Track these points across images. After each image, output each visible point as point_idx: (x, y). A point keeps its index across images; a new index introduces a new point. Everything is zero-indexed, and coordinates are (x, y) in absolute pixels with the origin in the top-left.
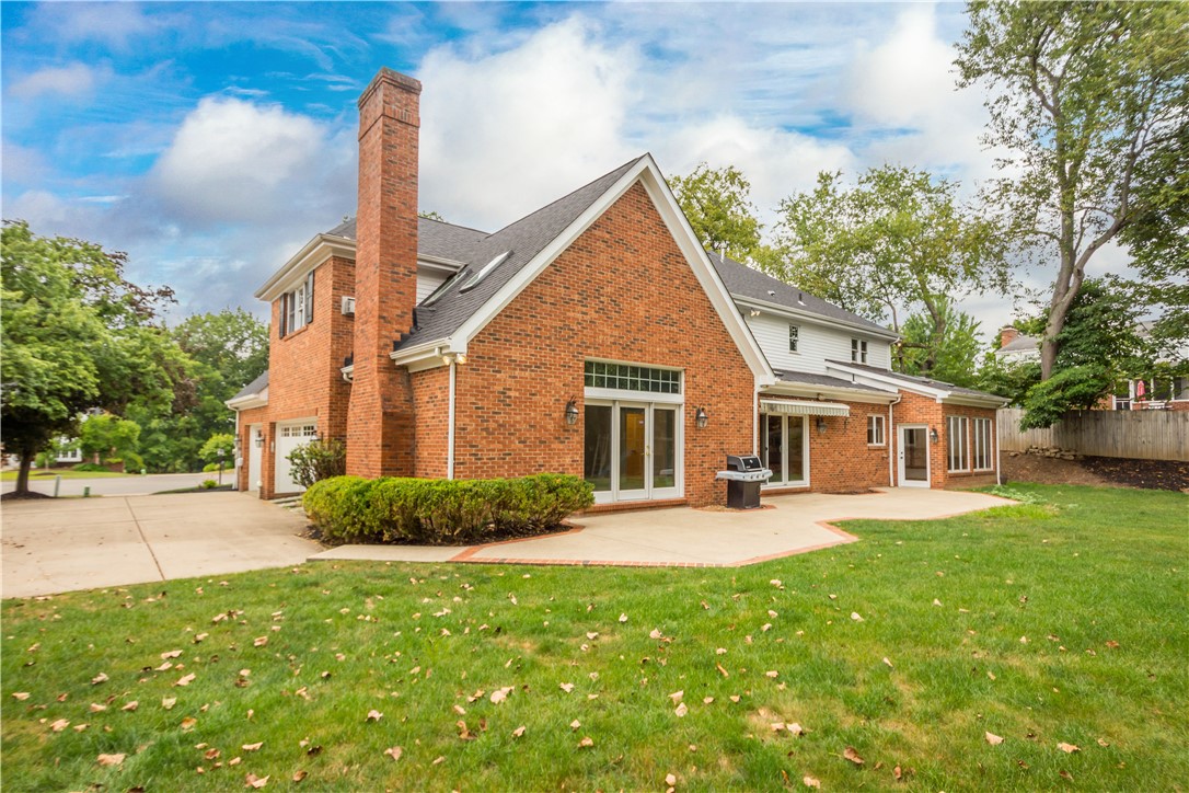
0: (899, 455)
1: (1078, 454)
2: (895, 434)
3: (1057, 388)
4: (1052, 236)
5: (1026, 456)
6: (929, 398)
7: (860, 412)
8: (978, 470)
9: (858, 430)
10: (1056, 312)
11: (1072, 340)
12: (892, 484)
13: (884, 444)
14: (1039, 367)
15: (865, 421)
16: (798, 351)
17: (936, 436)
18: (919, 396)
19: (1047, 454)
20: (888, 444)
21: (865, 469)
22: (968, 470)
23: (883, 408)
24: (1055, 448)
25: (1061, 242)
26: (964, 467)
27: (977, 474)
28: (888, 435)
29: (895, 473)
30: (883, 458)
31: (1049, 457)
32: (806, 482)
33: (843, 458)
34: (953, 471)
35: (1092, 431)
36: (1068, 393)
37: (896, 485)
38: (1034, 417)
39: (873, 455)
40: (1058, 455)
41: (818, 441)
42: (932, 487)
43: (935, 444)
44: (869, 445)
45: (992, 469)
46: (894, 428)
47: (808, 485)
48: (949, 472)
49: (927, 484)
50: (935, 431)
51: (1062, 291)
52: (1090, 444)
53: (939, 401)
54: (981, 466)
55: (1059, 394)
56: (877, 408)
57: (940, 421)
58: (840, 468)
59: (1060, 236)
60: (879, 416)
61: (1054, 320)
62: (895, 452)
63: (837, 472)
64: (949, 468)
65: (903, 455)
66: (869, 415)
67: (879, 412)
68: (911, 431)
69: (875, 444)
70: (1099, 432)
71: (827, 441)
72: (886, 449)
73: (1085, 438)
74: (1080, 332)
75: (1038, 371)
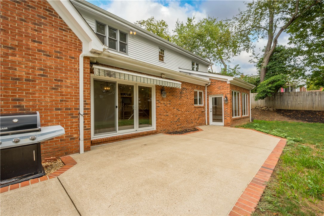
0: (210, 110)
1: (274, 108)
2: (208, 100)
3: (270, 83)
4: (265, 29)
5: (255, 110)
6: (224, 82)
7: (190, 88)
8: (243, 116)
9: (189, 97)
10: (266, 57)
11: (272, 66)
12: (207, 124)
13: (203, 105)
14: (259, 78)
15: (193, 93)
16: (164, 62)
17: (227, 100)
18: (219, 81)
19: (263, 109)
20: (205, 105)
21: (193, 117)
22: (240, 116)
23: (202, 88)
24: (265, 106)
25: (268, 31)
26: (239, 115)
27: (244, 118)
28: (205, 100)
29: (208, 118)
30: (202, 112)
31: (263, 110)
32: (153, 127)
33: (180, 112)
34: (234, 117)
35: (279, 100)
36: (274, 85)
37: (208, 124)
38: (261, 94)
39: (197, 110)
40: (267, 109)
41: (162, 102)
42: (225, 125)
43: (226, 104)
44: (195, 105)
45: (248, 115)
46: (208, 98)
47: (155, 129)
48: (233, 118)
49: (222, 124)
50: (226, 97)
51: (268, 49)
52: (278, 105)
53: (228, 83)
54: (245, 114)
55: (270, 85)
56: (199, 87)
57: (229, 93)
58: (177, 118)
59: (268, 29)
60: (201, 91)
61: (265, 60)
62: (208, 108)
63: (176, 120)
64: (233, 116)
65: (212, 110)
66: (195, 90)
67: (200, 89)
68: (216, 98)
69: (198, 105)
70: (281, 100)
71: (168, 102)
72: (204, 107)
73: (276, 102)
74: (275, 64)
75: (259, 79)
